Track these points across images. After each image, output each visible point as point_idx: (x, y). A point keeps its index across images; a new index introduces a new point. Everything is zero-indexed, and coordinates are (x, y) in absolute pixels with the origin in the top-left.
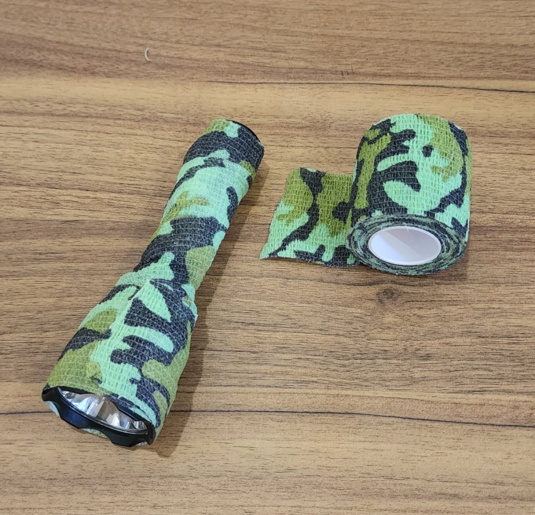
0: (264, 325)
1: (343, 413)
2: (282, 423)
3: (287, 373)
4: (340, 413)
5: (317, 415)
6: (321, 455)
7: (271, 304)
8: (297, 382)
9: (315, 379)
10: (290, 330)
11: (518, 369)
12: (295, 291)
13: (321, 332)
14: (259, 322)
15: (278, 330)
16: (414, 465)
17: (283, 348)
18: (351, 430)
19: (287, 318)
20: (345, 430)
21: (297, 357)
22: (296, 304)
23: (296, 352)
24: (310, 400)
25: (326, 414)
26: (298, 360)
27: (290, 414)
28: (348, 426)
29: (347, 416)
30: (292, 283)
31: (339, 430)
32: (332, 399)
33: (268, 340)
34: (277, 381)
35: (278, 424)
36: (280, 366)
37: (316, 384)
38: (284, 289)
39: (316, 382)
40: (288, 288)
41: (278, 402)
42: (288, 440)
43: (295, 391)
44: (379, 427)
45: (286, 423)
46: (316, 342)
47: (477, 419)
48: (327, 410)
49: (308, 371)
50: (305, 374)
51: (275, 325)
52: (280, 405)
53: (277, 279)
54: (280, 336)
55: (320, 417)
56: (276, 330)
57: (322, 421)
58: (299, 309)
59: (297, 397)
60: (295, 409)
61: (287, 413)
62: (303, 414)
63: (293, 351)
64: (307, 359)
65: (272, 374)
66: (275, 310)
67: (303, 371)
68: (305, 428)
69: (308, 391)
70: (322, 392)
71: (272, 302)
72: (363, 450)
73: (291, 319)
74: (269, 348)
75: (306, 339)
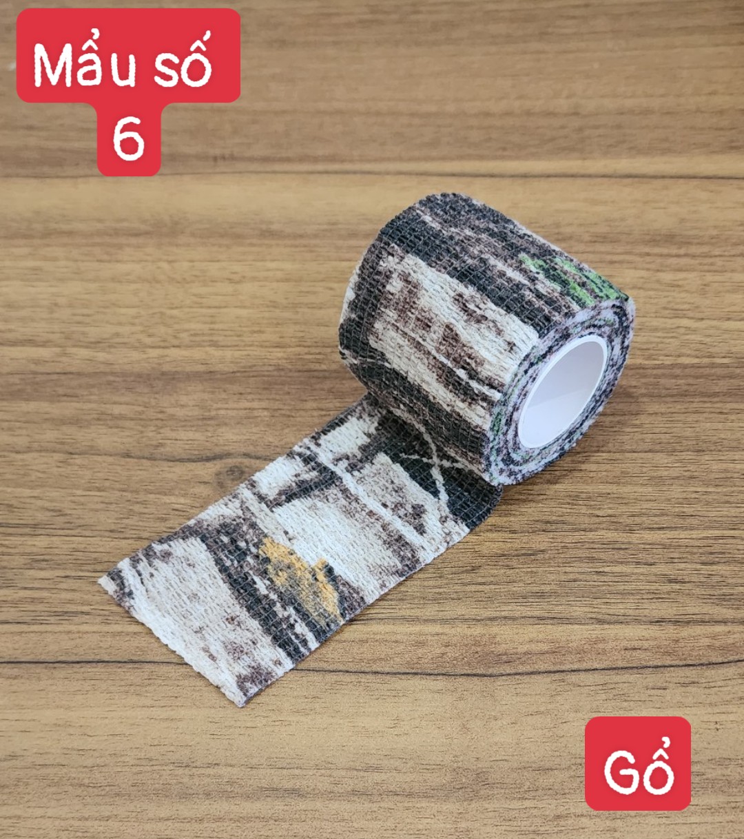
0: (17, 526)
1: (125, 662)
2: (16, 681)
3: (41, 601)
4: (119, 662)
5: (78, 666)
6: (71, 731)
7: (36, 493)
8: (56, 614)
9: (86, 608)
10: (61, 532)
11: (431, 583)
12: (80, 472)
13: (111, 534)
14: (11, 521)
15: (40, 533)
16: (231, 742)
17: (43, 560)
18: (132, 689)
19: (58, 513)
20: (123, 689)
21: (63, 575)
22: (79, 492)
23: (64, 566)
24: (72, 642)
25: (94, 665)
26: (64, 580)
27: (33, 665)
28: (129, 682)
29: (131, 666)
30: (79, 460)
31: (112, 689)
32: (109, 639)
33: (20, 550)
34: (20, 614)
35: (9, 682)
36: (31, 589)
37: (87, 617)
38: (63, 469)
39: (88, 614)
40: (69, 467)
41: (16, 646)
42: (22, 707)
43: (49, 628)
44: (181, 683)
45: (23, 681)
46: (101, 549)
47: (351, 664)
48: (98, 658)
49: (76, 596)
50: (70, 602)
51: (35, 526)
52: (20, 651)
53: (54, 454)
54: (41, 542)
55: (82, 670)
56: (36, 533)
57: (85, 675)
58: (82, 499)
59: (50, 638)
60: (42, 658)
61: (28, 665)
62: (56, 665)
63: (59, 565)
64: (80, 578)
65: (15, 603)
66: (40, 503)
67: (69, 596)
68: (54, 687)
69: (73, 628)
70: (95, 628)
71: (38, 491)
72: (147, 720)
73: (66, 515)
74: (19, 561)
75: (83, 546)
